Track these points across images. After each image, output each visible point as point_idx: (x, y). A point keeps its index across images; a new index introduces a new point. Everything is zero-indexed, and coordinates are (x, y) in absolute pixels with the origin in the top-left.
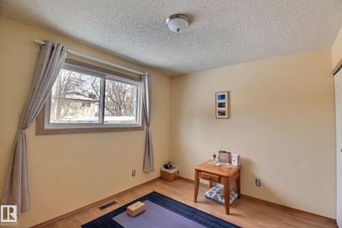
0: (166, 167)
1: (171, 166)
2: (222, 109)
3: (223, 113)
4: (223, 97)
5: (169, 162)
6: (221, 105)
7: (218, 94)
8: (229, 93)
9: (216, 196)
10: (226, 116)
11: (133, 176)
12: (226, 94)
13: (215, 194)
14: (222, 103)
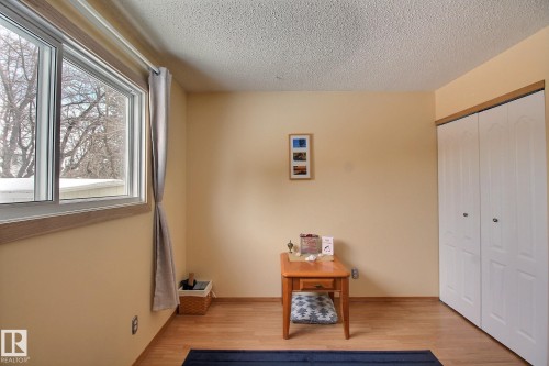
0: (186, 285)
1: (195, 283)
2: (300, 164)
3: (302, 171)
4: (302, 143)
5: (191, 275)
6: (299, 157)
7: (293, 138)
8: (311, 136)
9: (313, 315)
10: (308, 176)
11: (134, 332)
12: (307, 138)
13: (309, 311)
14: (300, 154)
